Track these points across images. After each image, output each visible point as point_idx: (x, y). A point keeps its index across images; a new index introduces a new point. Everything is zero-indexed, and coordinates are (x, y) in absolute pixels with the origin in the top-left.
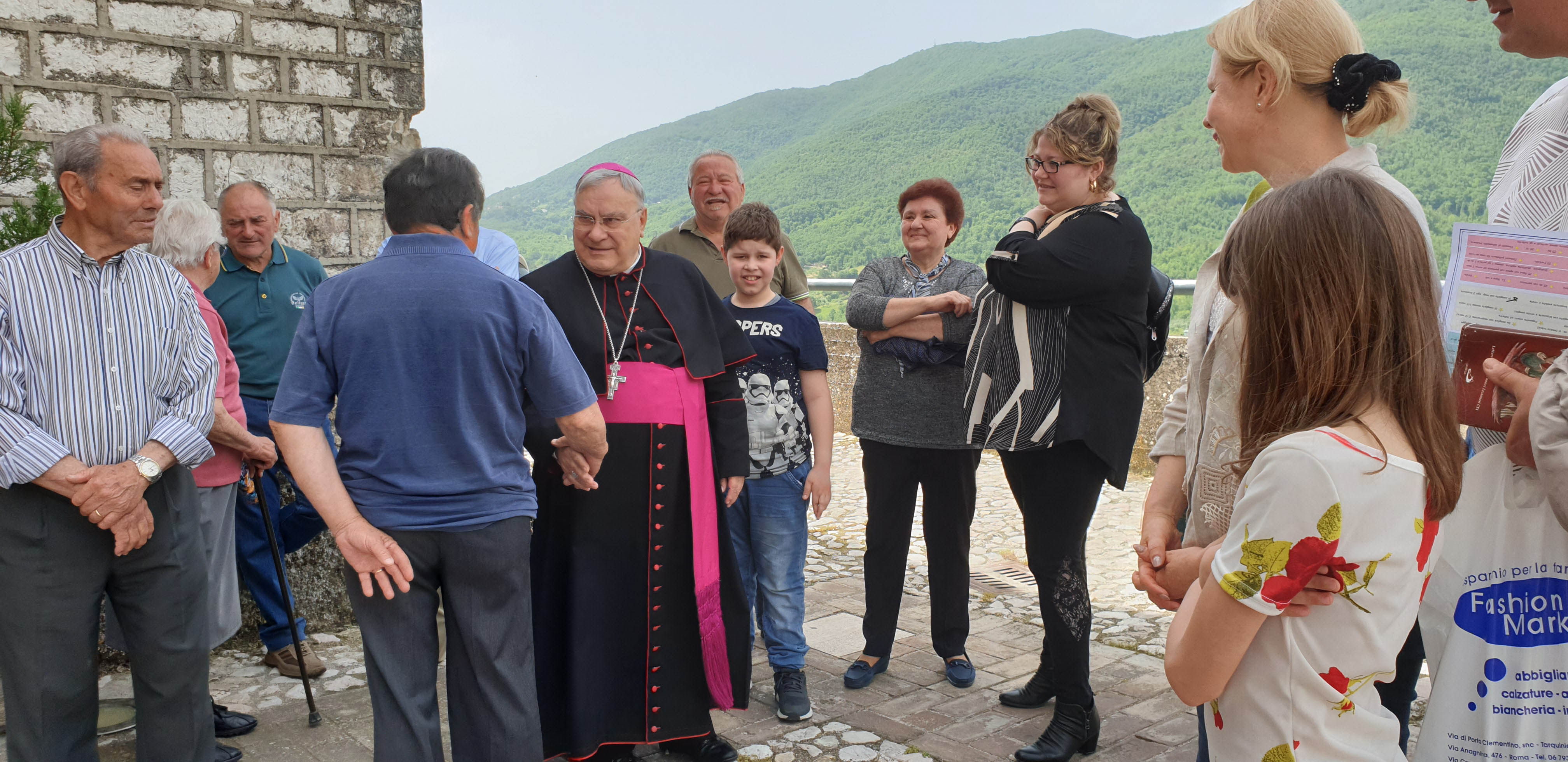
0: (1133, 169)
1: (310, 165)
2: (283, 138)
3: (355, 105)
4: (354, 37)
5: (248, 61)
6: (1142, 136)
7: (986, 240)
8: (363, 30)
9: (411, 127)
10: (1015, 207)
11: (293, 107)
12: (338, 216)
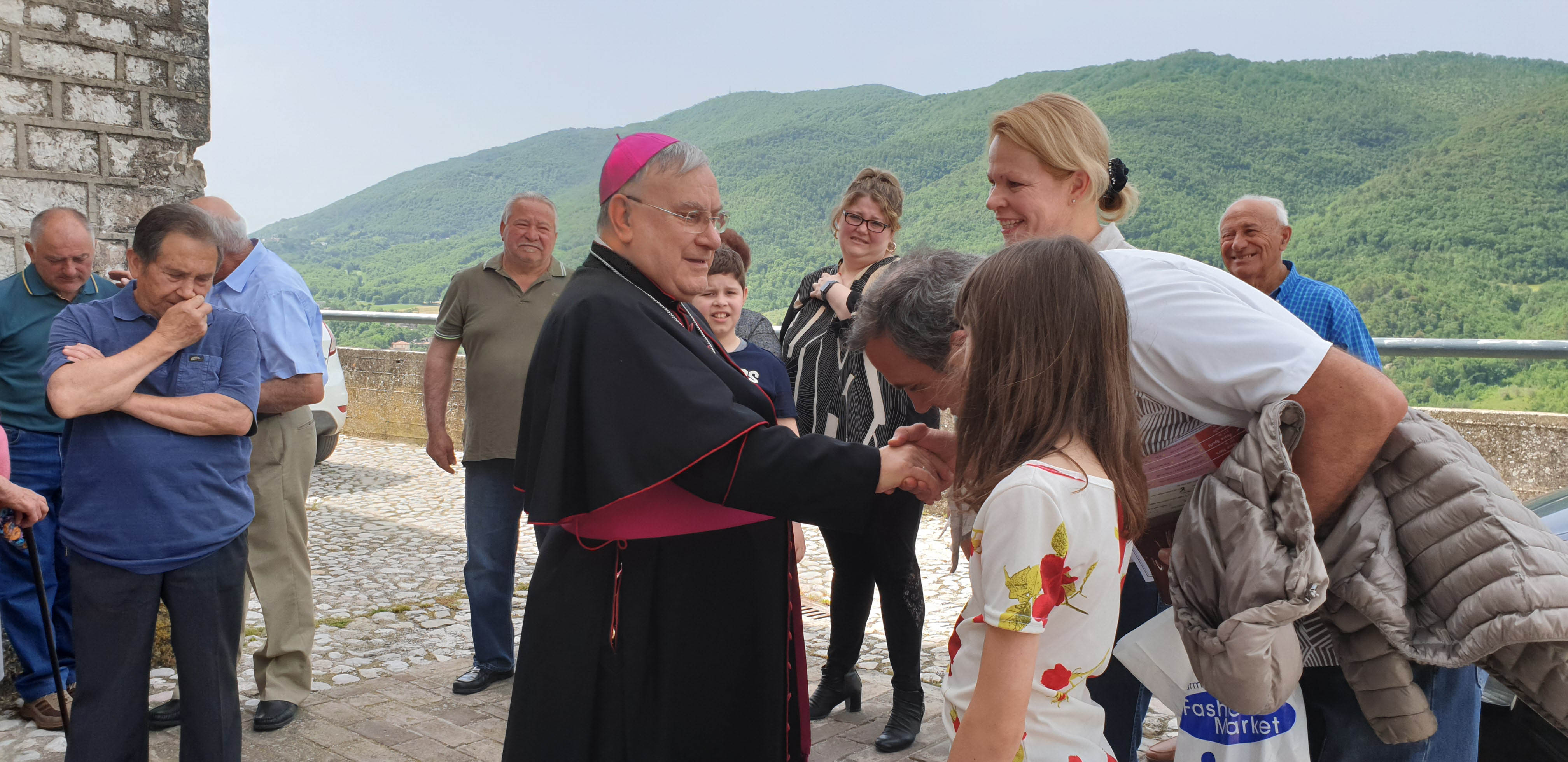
0: (919, 222)
1: (84, 193)
2: (54, 165)
3: (134, 133)
4: (134, 64)
5: (16, 83)
6: (927, 191)
7: (781, 287)
8: (145, 58)
9: (194, 158)
10: (809, 256)
11: (67, 133)
12: (115, 247)
